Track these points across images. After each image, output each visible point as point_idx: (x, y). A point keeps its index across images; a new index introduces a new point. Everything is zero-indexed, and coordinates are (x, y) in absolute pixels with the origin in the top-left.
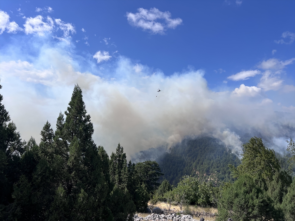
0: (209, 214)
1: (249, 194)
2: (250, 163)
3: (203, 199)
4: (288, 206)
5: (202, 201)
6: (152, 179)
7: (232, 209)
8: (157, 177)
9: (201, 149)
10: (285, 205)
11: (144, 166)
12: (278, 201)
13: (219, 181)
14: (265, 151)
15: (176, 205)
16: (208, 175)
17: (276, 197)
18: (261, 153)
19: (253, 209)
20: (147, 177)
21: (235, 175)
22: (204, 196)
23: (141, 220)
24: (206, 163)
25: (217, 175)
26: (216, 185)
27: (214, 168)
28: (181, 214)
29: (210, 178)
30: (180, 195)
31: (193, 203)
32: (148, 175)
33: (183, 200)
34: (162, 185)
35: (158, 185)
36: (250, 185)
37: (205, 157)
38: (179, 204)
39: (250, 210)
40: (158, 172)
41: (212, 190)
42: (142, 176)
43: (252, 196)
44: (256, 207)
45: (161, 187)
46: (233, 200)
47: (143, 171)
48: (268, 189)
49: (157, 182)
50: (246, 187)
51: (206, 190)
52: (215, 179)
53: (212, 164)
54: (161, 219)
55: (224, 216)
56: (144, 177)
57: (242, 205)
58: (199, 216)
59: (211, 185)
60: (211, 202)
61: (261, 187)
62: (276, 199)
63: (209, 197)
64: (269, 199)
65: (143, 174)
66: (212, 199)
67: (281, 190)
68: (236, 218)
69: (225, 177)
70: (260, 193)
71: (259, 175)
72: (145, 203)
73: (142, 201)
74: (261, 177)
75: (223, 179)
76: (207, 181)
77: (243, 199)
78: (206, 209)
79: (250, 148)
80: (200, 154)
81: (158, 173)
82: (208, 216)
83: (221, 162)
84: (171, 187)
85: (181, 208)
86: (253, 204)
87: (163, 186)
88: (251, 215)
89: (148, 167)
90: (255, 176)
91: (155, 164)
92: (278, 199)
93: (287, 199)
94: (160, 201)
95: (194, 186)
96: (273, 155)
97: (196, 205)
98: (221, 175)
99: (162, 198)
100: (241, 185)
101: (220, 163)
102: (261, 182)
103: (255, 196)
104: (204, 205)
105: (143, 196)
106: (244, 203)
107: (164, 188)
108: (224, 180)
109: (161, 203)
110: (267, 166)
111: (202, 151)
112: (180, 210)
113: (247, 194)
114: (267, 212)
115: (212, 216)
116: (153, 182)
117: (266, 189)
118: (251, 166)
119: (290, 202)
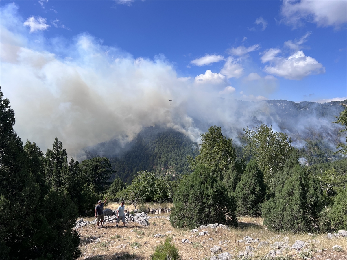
0: (165, 209)
1: (204, 184)
2: (208, 153)
3: (160, 195)
4: (240, 193)
5: (159, 196)
6: (101, 178)
7: (188, 201)
8: (108, 175)
9: (159, 141)
10: (238, 193)
11: (91, 164)
12: (232, 189)
13: (177, 174)
14: (223, 140)
15: (130, 204)
16: (165, 168)
17: (231, 186)
18: (219, 143)
19: (207, 199)
20: (96, 176)
21: (193, 167)
22: (161, 191)
23: (87, 224)
24: (164, 156)
25: (175, 168)
26: (174, 179)
27: (172, 161)
28: (136, 213)
29: (168, 172)
30: (134, 193)
31: (149, 200)
32: (97, 173)
33: (138, 197)
34: (114, 184)
35: (110, 184)
36: (205, 175)
37: (164, 150)
38: (133, 203)
39: (205, 200)
40: (109, 169)
41: (170, 184)
42: (89, 176)
43: (207, 186)
44: (210, 197)
45: (112, 186)
46: (189, 192)
47: (91, 170)
48: (224, 178)
49: (108, 181)
50: (201, 177)
51: (163, 184)
52: (173, 172)
53: (171, 157)
54: (111, 221)
55: (179, 209)
56: (91, 176)
57: (197, 196)
58: (155, 212)
59: (168, 179)
60: (168, 197)
61: (217, 177)
62: (230, 188)
63: (166, 192)
64: (223, 188)
65: (90, 173)
66: (169, 194)
67: (235, 179)
68: (191, 209)
69: (184, 170)
70: (214, 183)
71: (216, 165)
72: (93, 206)
73: (89, 203)
74: (218, 167)
75: (181, 172)
76: (164, 175)
77: (198, 190)
78: (161, 205)
79: (209, 138)
80: (158, 147)
81: (108, 170)
82: (165, 211)
83: (179, 154)
84: (125, 185)
85: (136, 207)
86: (208, 194)
87: (116, 185)
88: (206, 205)
89: (97, 165)
90: (212, 167)
91: (105, 160)
92: (233, 187)
93: (239, 187)
94: (111, 202)
95: (151, 182)
96: (230, 144)
97: (152, 202)
98: (179, 168)
99: (114, 198)
100: (197, 176)
101: (178, 155)
102: (217, 172)
103: (210, 186)
104: (161, 201)
105: (90, 198)
106: (199, 194)
107: (116, 187)
108: (183, 173)
109: (113, 204)
110: (224, 155)
111: (160, 144)
112: (134, 209)
113: (203, 185)
114: (221, 201)
115: (168, 211)
116: (103, 181)
117: (222, 179)
118: (209, 156)
119: (242, 189)
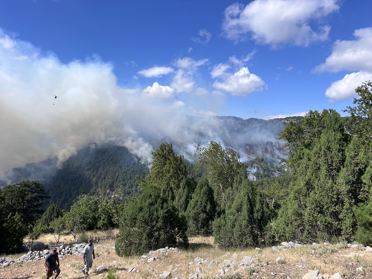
0: (110, 236)
1: (154, 205)
2: (158, 171)
3: (104, 221)
4: (191, 212)
5: (103, 222)
6: (31, 206)
7: (135, 226)
8: (40, 202)
9: (104, 160)
10: (189, 212)
11: (18, 189)
12: (184, 208)
13: (125, 196)
14: (174, 157)
15: (68, 234)
16: (111, 191)
17: (182, 206)
18: (170, 160)
19: (157, 222)
20: (24, 203)
21: (142, 187)
22: (105, 217)
23: (11, 263)
24: (110, 176)
25: (123, 189)
26: (121, 202)
27: (120, 182)
28: (75, 244)
29: (115, 195)
30: (73, 221)
31: (91, 227)
32: (25, 200)
33: (78, 225)
34: (47, 212)
35: (42, 212)
36: (155, 196)
37: (109, 169)
38: (72, 232)
39: (155, 222)
40: (41, 194)
41: (116, 208)
42: (14, 204)
43: (156, 207)
44: (160, 219)
45: (45, 215)
46: (136, 216)
47: (17, 196)
48: (175, 197)
49: (40, 209)
50: (151, 198)
51: (108, 209)
52: (120, 194)
53: (118, 178)
54: (42, 256)
55: (126, 235)
56: (18, 204)
57: (146, 219)
58: (98, 241)
59: (114, 202)
60: (114, 223)
61: (168, 196)
62: (181, 207)
63: (111, 218)
64: (173, 208)
65: (16, 200)
66: (115, 219)
67: (187, 197)
68: (139, 234)
69: (132, 191)
70: (165, 203)
71: (167, 184)
72: (20, 240)
73: (14, 237)
74: (169, 186)
75: (129, 193)
76: (110, 198)
77: (147, 212)
78: (107, 231)
79: (160, 155)
80: (102, 166)
81: (40, 196)
82: (110, 239)
83: (128, 174)
84: (62, 213)
85: (75, 237)
86: (157, 216)
87: (50, 213)
88: (155, 228)
89: (26, 190)
90: (163, 186)
91: (36, 184)
92: (184, 206)
93: (190, 206)
94: (43, 234)
95: (93, 207)
96: (181, 161)
97: (95, 229)
98: (127, 189)
99: (47, 229)
100: (146, 197)
101: (126, 175)
102: (168, 191)
103: (160, 207)
104: (106, 227)
105: (16, 231)
106: (149, 217)
107: (51, 215)
108: (131, 194)
109: (46, 236)
110: (175, 173)
111: (104, 163)
112: (73, 240)
113: (152, 206)
114: (171, 222)
115: (113, 238)
116: (33, 209)
117: (173, 198)
118: (160, 174)
119: (194, 208)
